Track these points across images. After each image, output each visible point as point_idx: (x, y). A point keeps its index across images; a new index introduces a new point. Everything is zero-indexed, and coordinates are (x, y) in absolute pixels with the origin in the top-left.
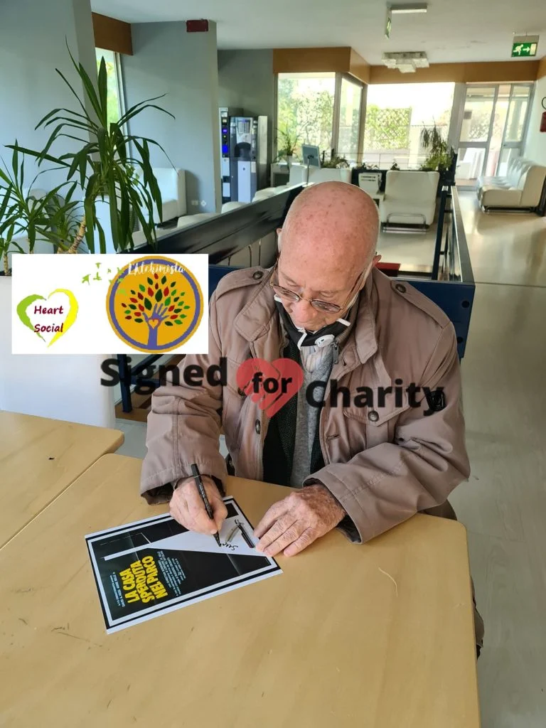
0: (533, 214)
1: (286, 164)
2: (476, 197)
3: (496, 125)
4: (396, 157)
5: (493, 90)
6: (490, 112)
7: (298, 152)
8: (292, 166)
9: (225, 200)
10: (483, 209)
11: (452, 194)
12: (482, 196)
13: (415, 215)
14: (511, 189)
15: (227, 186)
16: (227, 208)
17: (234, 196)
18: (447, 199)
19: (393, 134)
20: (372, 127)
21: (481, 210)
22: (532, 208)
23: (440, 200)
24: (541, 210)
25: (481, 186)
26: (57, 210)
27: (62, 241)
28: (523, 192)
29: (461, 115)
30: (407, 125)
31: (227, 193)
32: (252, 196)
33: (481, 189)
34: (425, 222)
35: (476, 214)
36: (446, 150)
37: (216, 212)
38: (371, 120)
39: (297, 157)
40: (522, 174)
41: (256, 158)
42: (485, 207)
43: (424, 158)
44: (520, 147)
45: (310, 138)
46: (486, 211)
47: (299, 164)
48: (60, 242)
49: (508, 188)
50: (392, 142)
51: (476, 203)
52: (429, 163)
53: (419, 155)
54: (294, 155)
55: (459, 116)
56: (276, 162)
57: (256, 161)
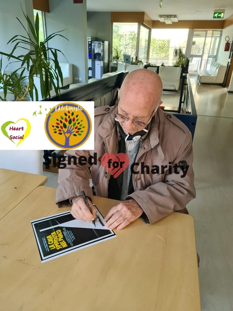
0: (220, 86)
1: (116, 62)
2: (197, 79)
3: (206, 48)
4: (163, 61)
5: (205, 32)
6: (203, 42)
7: (122, 58)
8: (119, 63)
9: (90, 78)
10: (200, 84)
11: (187, 77)
12: (199, 78)
13: (171, 86)
14: (211, 75)
15: (90, 72)
16: (91, 81)
17: (94, 76)
18: (185, 79)
19: (162, 51)
20: (153, 47)
21: (198, 84)
22: (220, 84)
23: (182, 79)
24: (224, 85)
25: (199, 74)
26: (16, 80)
27: (19, 94)
28: (216, 77)
29: (191, 43)
30: (168, 47)
31: (90, 75)
32: (101, 76)
33: (199, 75)
34: (175, 89)
35: (197, 86)
36: (184, 58)
37: (86, 82)
38: (153, 44)
39: (121, 60)
40: (216, 69)
41: (103, 60)
42: (201, 83)
43: (175, 61)
44: (216, 58)
45: (126, 52)
46: (201, 85)
47: (122, 63)
48: (18, 94)
49: (210, 75)
50: (161, 54)
51: (197, 81)
52: (178, 64)
53: (173, 60)
54: (119, 59)
55: (190, 43)
56: (112, 62)
57: (103, 61)
